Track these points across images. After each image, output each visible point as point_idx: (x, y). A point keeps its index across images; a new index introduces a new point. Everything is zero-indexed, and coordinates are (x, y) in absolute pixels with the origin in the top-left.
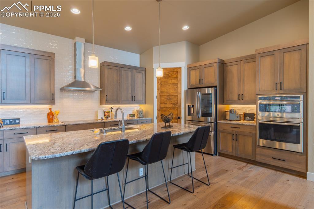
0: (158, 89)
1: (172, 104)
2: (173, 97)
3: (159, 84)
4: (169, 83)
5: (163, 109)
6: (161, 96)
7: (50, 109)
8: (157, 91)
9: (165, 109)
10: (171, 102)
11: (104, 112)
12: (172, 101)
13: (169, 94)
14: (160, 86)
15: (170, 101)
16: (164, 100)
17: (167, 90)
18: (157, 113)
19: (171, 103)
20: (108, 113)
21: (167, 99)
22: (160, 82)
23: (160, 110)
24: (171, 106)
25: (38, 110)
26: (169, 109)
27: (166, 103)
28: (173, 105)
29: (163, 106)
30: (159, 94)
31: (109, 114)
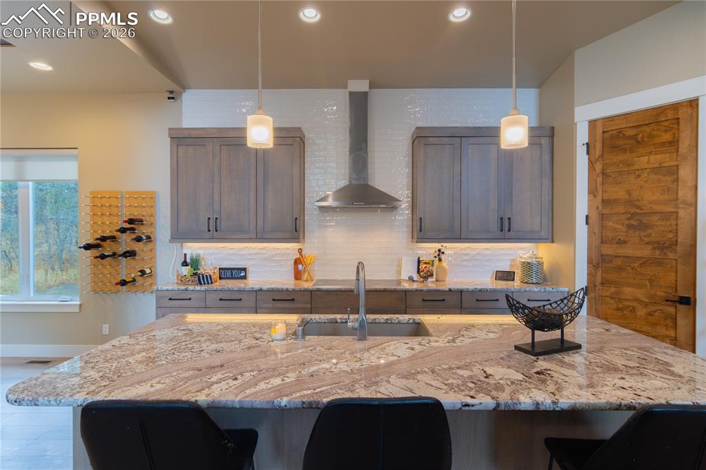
0: (592, 192)
1: (650, 247)
2: (655, 218)
3: (597, 176)
4: (636, 167)
5: (611, 262)
6: (602, 217)
7: (300, 251)
8: (589, 200)
9: (619, 262)
10: (647, 240)
11: (419, 262)
12: (649, 236)
13: (638, 207)
14: (599, 180)
15: (642, 234)
16: (615, 230)
17: (629, 193)
18: (588, 274)
19: (648, 243)
20: (428, 266)
21: (629, 226)
22: (599, 167)
23: (598, 264)
24: (646, 252)
25: (278, 252)
26: (636, 265)
27: (625, 242)
28: (654, 249)
29: (609, 250)
30: (597, 208)
31: (431, 268)
